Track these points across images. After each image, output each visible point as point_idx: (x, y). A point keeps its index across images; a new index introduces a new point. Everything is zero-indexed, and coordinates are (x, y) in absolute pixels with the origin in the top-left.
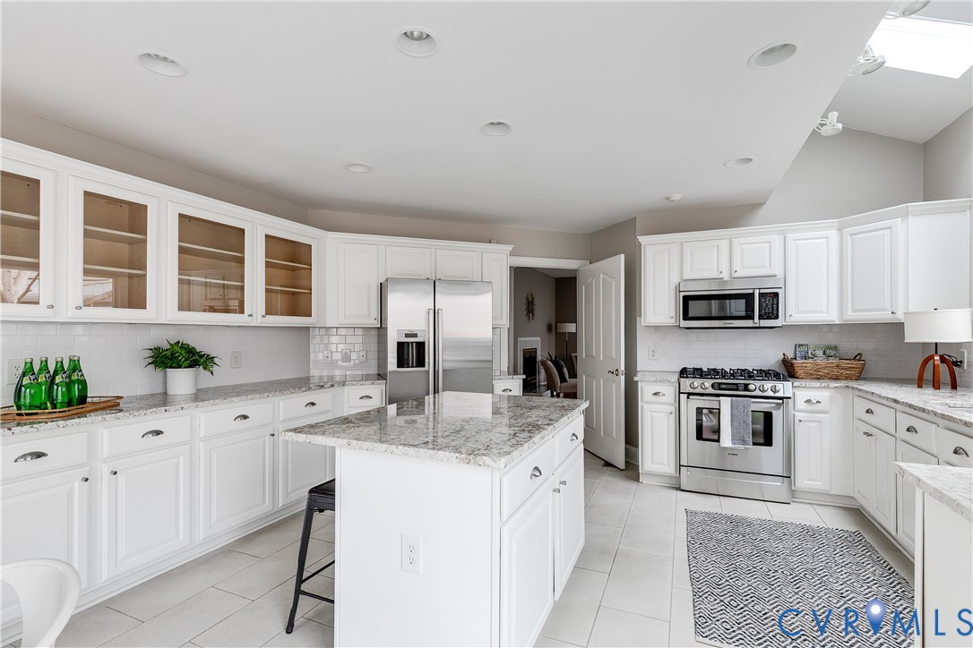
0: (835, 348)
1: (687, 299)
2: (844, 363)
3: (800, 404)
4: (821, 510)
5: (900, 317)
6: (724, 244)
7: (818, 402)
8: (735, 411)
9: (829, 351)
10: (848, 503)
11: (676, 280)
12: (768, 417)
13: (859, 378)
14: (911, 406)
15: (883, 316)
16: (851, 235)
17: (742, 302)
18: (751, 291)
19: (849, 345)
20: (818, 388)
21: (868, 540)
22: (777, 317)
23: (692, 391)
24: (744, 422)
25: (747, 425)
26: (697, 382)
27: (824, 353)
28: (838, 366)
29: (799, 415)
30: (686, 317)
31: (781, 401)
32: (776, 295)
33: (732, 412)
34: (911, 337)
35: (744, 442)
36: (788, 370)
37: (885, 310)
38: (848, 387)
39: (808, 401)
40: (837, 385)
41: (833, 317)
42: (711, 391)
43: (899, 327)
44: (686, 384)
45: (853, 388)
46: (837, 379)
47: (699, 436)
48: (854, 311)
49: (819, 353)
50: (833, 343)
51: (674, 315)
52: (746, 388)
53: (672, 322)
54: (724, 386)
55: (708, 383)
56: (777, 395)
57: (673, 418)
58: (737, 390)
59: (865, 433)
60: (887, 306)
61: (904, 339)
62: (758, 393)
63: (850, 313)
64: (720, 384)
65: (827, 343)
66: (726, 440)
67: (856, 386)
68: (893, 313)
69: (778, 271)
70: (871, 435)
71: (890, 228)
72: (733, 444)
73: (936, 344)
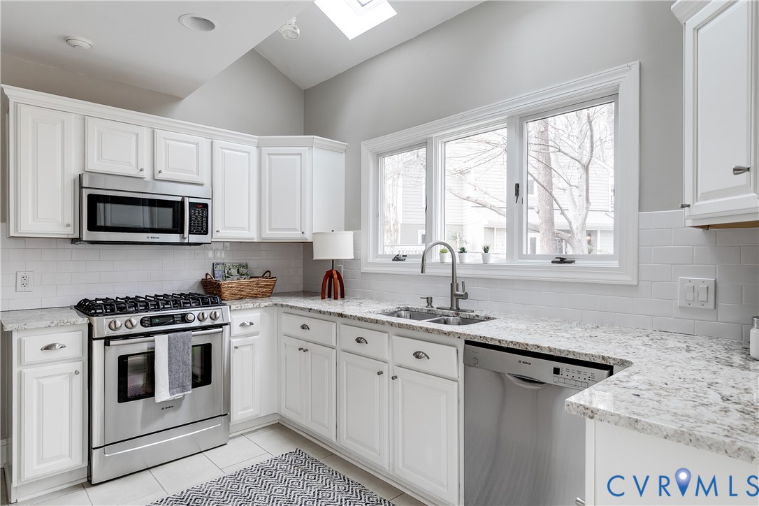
0: (246, 266)
1: (94, 200)
2: (263, 281)
3: (236, 329)
4: (254, 437)
5: (309, 237)
6: (145, 134)
7: (251, 324)
8: (173, 352)
9: (242, 270)
11: (74, 171)
12: (206, 350)
13: (270, 294)
15: (294, 235)
16: (269, 154)
17: (169, 211)
18: (179, 199)
19: (258, 263)
20: (253, 308)
22: (206, 233)
23: (112, 333)
24: (184, 363)
25: (188, 365)
26: (120, 320)
27: (238, 272)
28: (257, 284)
29: (235, 342)
30: (93, 226)
31: (221, 329)
32: (206, 206)
33: (169, 354)
34: (318, 256)
35: (183, 389)
36: (210, 293)
37: (296, 230)
38: (276, 304)
39: (243, 325)
40: (266, 304)
41: (251, 235)
42: (140, 329)
43: (307, 247)
44: (102, 324)
45: (282, 305)
46: (255, 297)
47: (124, 396)
48: (271, 229)
49: (234, 271)
50: (244, 262)
51: (71, 222)
52: (184, 319)
53: (71, 232)
54: (157, 321)
55: (136, 319)
56: (217, 322)
58: (174, 323)
59: (300, 349)
60: (298, 226)
61: (313, 257)
62: (196, 324)
63: (268, 232)
64: (151, 318)
65: (239, 262)
66: (163, 392)
67: (284, 303)
68: (303, 233)
69: (205, 179)
70: (307, 350)
71: (300, 154)
72: (172, 394)
73: (333, 260)
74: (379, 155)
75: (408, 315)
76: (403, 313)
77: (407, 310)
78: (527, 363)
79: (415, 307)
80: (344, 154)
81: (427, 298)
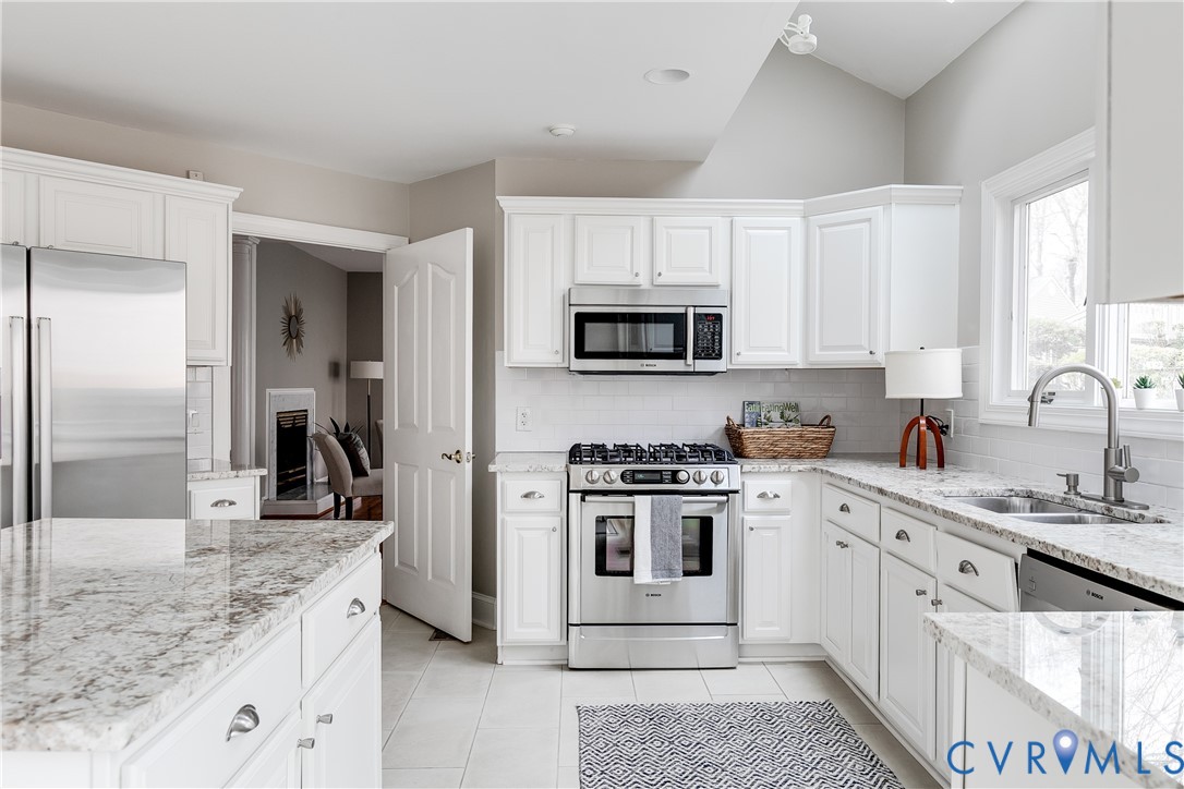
0: (796, 407)
1: (582, 320)
2: (810, 432)
3: (752, 501)
4: (777, 671)
5: (880, 360)
6: (642, 225)
7: (776, 496)
8: (657, 520)
9: (790, 411)
10: (813, 655)
11: (563, 284)
12: (706, 524)
13: (827, 454)
14: (902, 499)
15: (857, 358)
16: (820, 227)
17: (667, 330)
18: (682, 310)
19: (814, 403)
20: (776, 472)
21: (843, 714)
22: (719, 356)
23: (589, 487)
24: (672, 537)
25: (676, 542)
26: (598, 471)
27: (782, 417)
28: (801, 436)
29: (750, 520)
30: (581, 353)
31: (725, 498)
32: (719, 317)
33: (653, 522)
34: (893, 392)
35: (671, 572)
36: (733, 447)
37: (860, 347)
38: (815, 469)
39: (763, 496)
40: (801, 468)
41: (795, 359)
42: (620, 485)
43: (876, 376)
44: (580, 472)
45: (822, 470)
46: (798, 456)
47: (601, 569)
48: (823, 348)
49: (775, 415)
50: (793, 400)
51: (560, 348)
52: (674, 478)
53: (556, 360)
54: (641, 476)
55: (615, 472)
56: (721, 487)
57: (556, 540)
58: (661, 481)
59: (839, 543)
60: (865, 343)
61: (884, 391)
62: (691, 486)
63: (817, 352)
64: (634, 471)
65: (785, 400)
66: (644, 573)
67: (825, 468)
68: (871, 353)
69: (721, 279)
70: (846, 546)
71: (869, 220)
72: (654, 577)
73: (922, 400)
74: (1018, 200)
75: (1028, 506)
76: (1016, 501)
77: (1029, 495)
78: (1097, 596)
79: (1043, 491)
80: (958, 207)
81: (1067, 476)
